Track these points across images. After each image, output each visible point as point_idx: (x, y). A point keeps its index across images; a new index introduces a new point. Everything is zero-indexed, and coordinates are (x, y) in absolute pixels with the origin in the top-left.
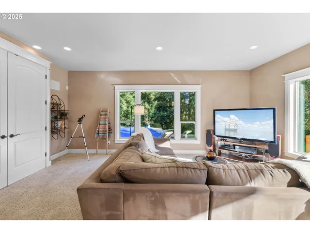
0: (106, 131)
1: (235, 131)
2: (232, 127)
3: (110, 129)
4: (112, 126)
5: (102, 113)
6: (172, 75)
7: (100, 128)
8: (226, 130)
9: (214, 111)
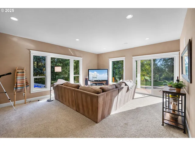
0: (24, 85)
1: (96, 77)
2: (95, 76)
3: (27, 83)
4: (28, 81)
5: (18, 71)
6: (70, 50)
7: (18, 83)
8: (93, 77)
9: (89, 70)
